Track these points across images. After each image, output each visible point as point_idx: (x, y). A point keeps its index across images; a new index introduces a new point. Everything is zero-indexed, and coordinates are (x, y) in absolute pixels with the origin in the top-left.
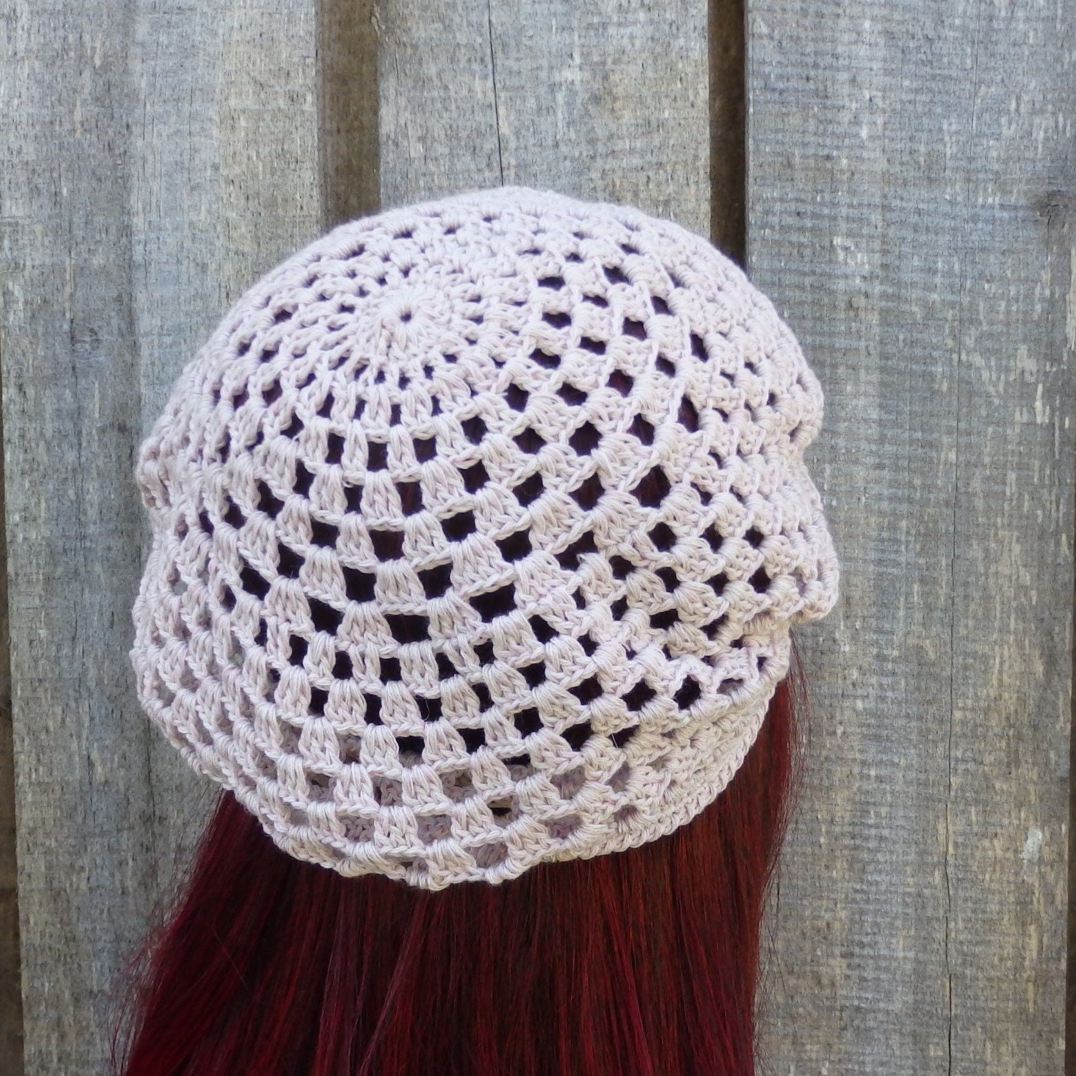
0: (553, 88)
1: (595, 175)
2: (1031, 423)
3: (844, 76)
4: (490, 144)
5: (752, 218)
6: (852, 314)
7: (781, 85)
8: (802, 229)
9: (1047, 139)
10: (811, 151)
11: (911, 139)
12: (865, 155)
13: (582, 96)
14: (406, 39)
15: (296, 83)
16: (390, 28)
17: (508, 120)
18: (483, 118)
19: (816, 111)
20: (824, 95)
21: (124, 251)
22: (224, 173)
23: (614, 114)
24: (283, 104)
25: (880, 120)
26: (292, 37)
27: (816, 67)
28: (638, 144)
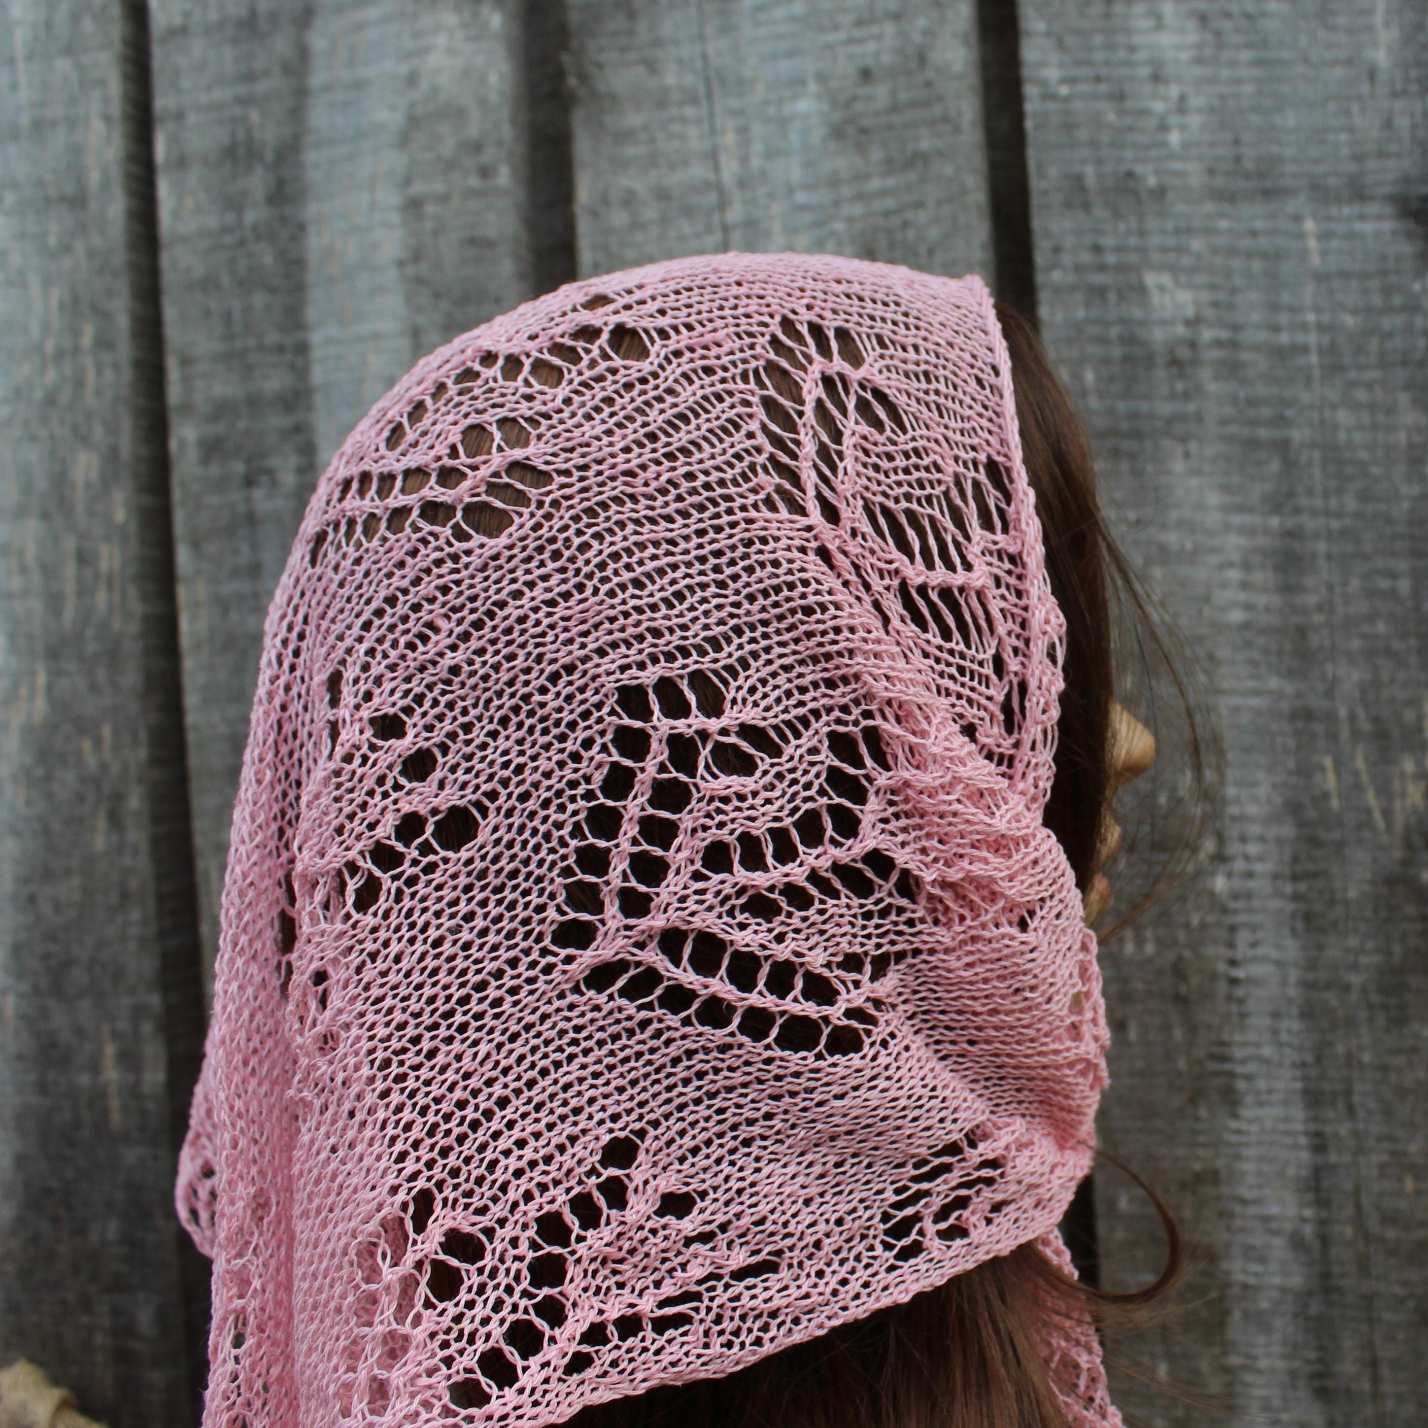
0: (783, 123)
1: (839, 226)
3: (1144, 72)
4: (712, 198)
5: (1040, 258)
6: (1174, 371)
7: (1064, 90)
8: (1102, 268)
9: (1414, 128)
10: (1109, 167)
11: (1237, 142)
12: (1177, 166)
13: (818, 133)
14: (602, 88)
15: (489, 155)
16: (584, 78)
17: (730, 170)
18: (699, 171)
19: (1111, 117)
20: (1120, 97)
21: (302, 373)
22: (410, 270)
23: (860, 148)
24: (474, 181)
25: (1195, 121)
26: (482, 102)
27: (1107, 63)
28: (891, 182)
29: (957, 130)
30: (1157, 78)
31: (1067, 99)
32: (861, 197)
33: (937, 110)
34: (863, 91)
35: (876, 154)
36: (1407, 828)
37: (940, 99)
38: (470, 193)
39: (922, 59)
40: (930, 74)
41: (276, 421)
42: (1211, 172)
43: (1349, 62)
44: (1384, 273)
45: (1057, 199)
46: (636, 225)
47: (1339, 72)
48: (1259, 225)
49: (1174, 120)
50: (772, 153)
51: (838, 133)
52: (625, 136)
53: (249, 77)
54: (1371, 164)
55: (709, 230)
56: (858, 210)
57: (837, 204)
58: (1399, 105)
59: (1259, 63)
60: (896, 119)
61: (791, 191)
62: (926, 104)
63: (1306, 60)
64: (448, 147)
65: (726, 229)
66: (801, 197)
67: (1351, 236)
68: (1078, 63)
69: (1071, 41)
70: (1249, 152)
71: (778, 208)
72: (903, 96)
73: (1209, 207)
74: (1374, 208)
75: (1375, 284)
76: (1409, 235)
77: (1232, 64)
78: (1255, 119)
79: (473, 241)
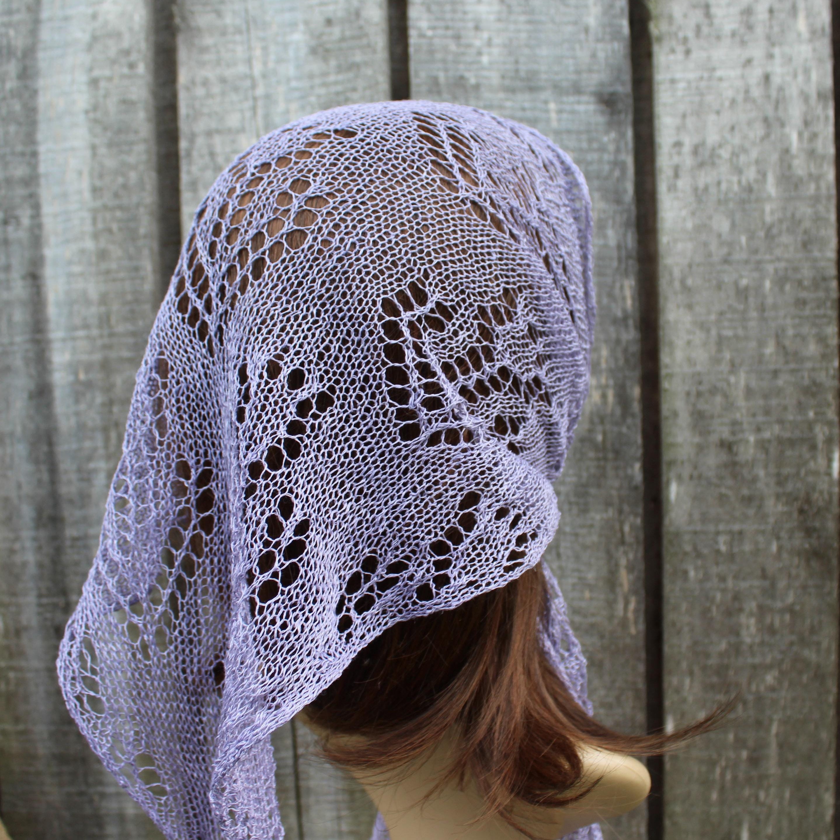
0: (286, 46)
1: (313, 99)
2: (606, 246)
3: (471, 25)
4: (248, 83)
7: (430, 33)
9: (607, 58)
10: (451, 73)
11: (517, 62)
12: (485, 73)
13: (303, 51)
14: (193, 24)
15: (134, 57)
16: (184, 18)
17: (257, 69)
18: (242, 69)
19: (453, 47)
20: (457, 37)
21: (34, 166)
22: (92, 115)
23: (325, 60)
24: (126, 70)
25: (495, 51)
26: (131, 30)
27: (452, 20)
28: (340, 77)
29: (374, 52)
30: (477, 28)
31: (431, 38)
32: (325, 85)
33: (365, 41)
34: (327, 30)
35: (333, 63)
36: (592, 413)
37: (366, 35)
38: (123, 77)
39: (358, 14)
40: (362, 22)
41: (20, 191)
42: (503, 77)
43: (575, 23)
44: (588, 131)
45: (424, 88)
46: (209, 95)
47: (570, 29)
48: (527, 105)
49: (485, 50)
50: (280, 61)
51: (313, 51)
52: (204, 50)
53: (9, 12)
54: (585, 76)
55: (246, 99)
56: (322, 91)
57: (312, 87)
58: (600, 46)
59: (530, 22)
60: (344, 45)
61: (288, 80)
62: (359, 37)
63: (553, 21)
64: (112, 52)
65: (255, 99)
66: (294, 84)
67: (573, 112)
68: (437, 19)
69: (434, 8)
70: (523, 68)
71: (282, 89)
72: (348, 33)
73: (501, 95)
74: (585, 98)
75: (584, 137)
76: (602, 113)
77: (516, 22)
78: (526, 51)
79: (124, 102)
